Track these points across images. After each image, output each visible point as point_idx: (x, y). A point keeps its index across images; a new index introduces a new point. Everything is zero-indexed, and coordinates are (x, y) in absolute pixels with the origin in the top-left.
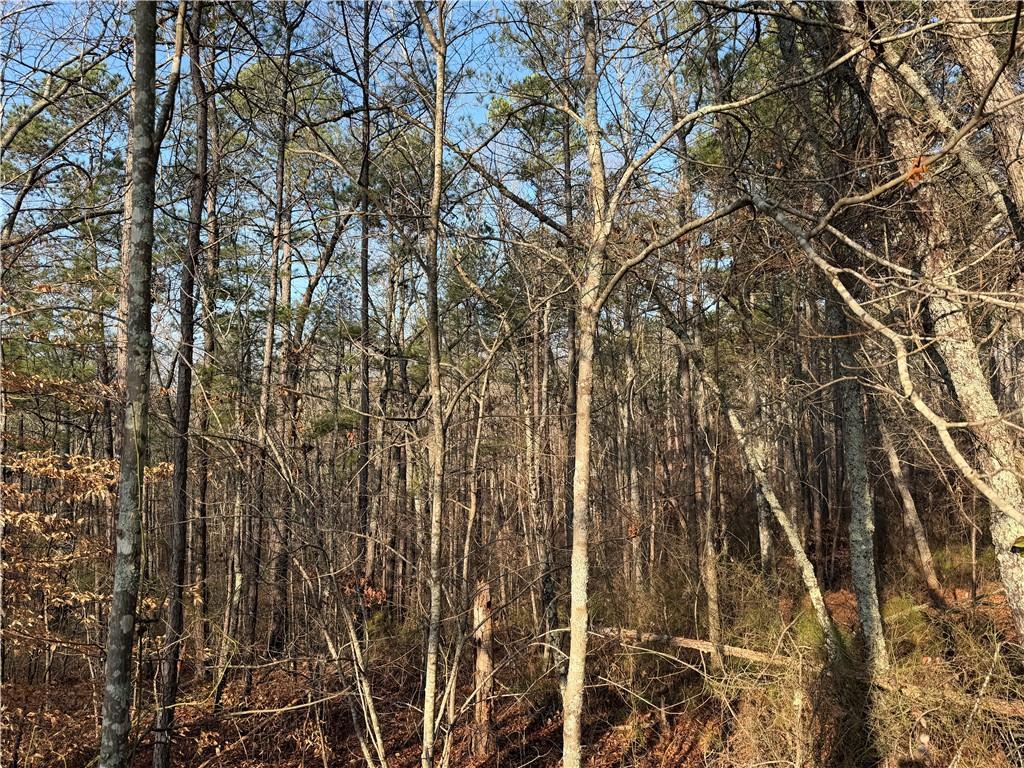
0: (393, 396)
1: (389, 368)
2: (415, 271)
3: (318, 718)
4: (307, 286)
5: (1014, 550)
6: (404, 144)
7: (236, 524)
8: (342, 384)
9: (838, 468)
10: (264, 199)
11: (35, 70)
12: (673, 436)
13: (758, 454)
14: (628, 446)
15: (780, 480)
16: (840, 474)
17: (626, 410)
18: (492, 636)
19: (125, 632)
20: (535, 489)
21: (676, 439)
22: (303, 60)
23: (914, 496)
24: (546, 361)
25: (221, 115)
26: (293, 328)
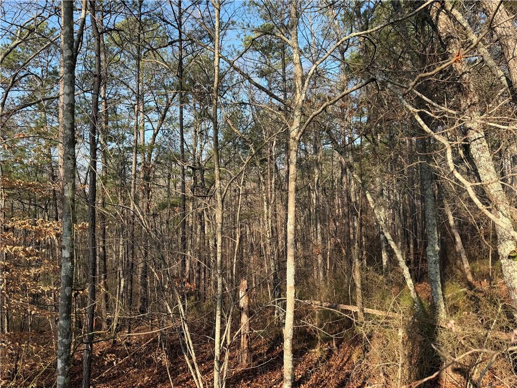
0: (197, 190)
1: (195, 175)
2: (207, 126)
3: (163, 347)
4: (153, 134)
5: (509, 257)
6: (200, 60)
7: (121, 254)
8: (172, 184)
9: (422, 222)
10: (130, 90)
11: (12, 24)
12: (339, 208)
13: (382, 215)
14: (316, 213)
15: (393, 229)
16: (423, 225)
17: (315, 195)
18: (249, 306)
19: (67, 295)
20: (269, 233)
21: (341, 210)
22: (148, 17)
23: (461, 236)
24: (274, 171)
25: (107, 47)
26: (146, 156)
